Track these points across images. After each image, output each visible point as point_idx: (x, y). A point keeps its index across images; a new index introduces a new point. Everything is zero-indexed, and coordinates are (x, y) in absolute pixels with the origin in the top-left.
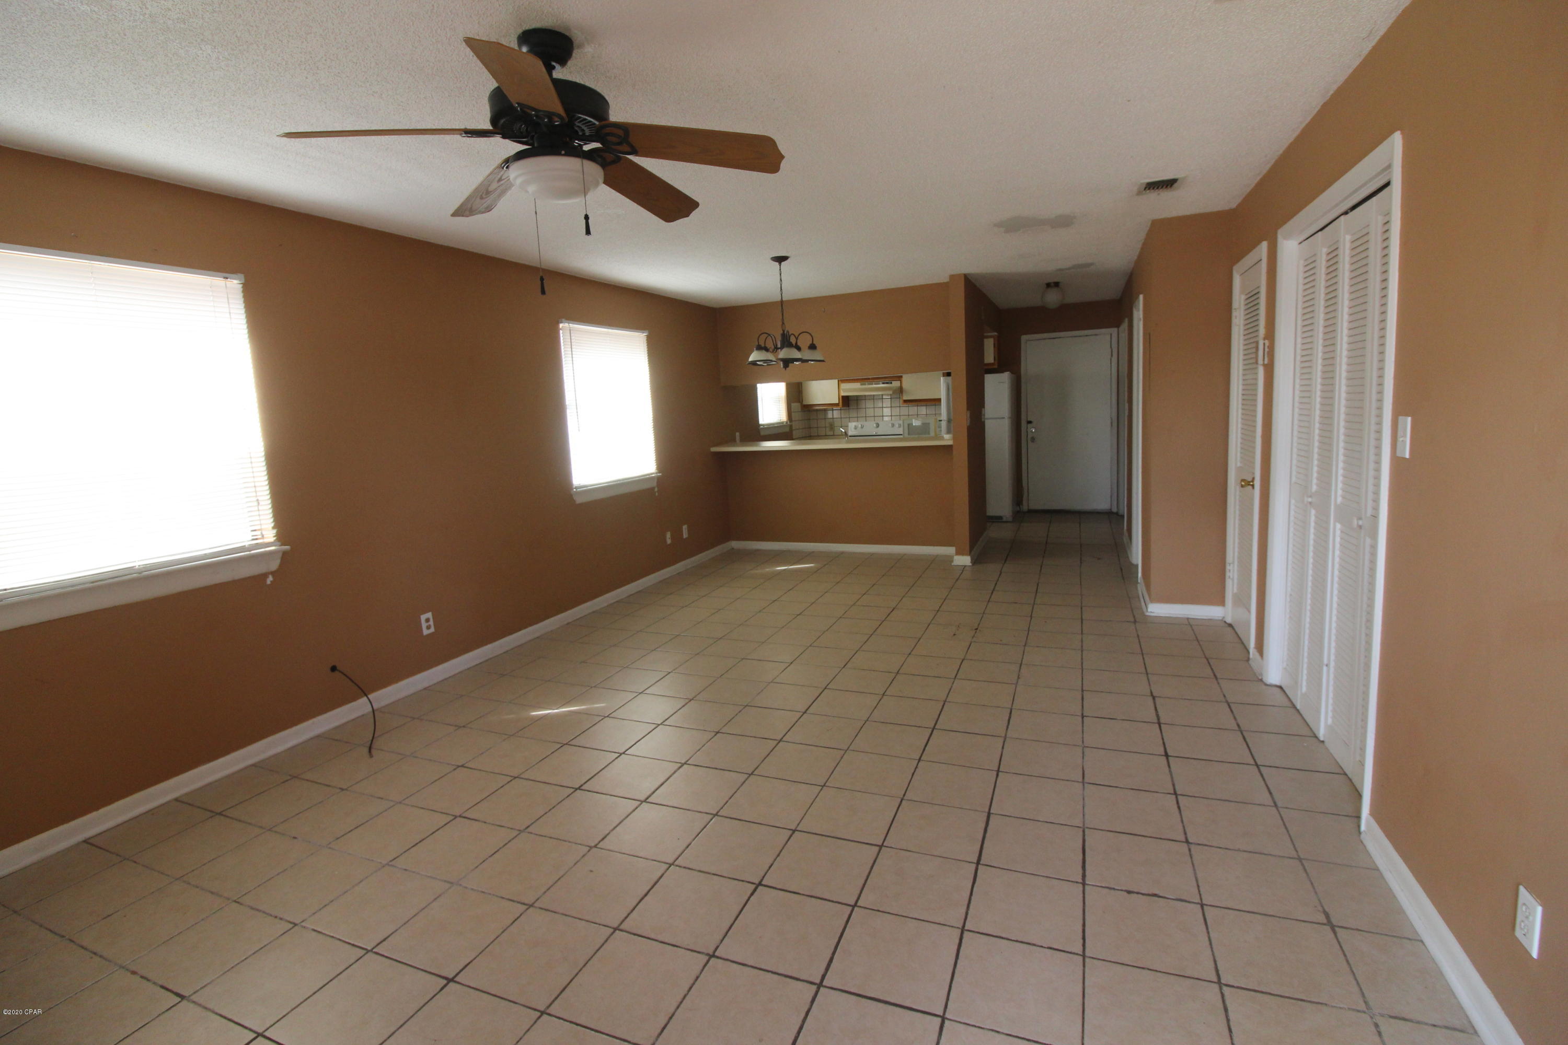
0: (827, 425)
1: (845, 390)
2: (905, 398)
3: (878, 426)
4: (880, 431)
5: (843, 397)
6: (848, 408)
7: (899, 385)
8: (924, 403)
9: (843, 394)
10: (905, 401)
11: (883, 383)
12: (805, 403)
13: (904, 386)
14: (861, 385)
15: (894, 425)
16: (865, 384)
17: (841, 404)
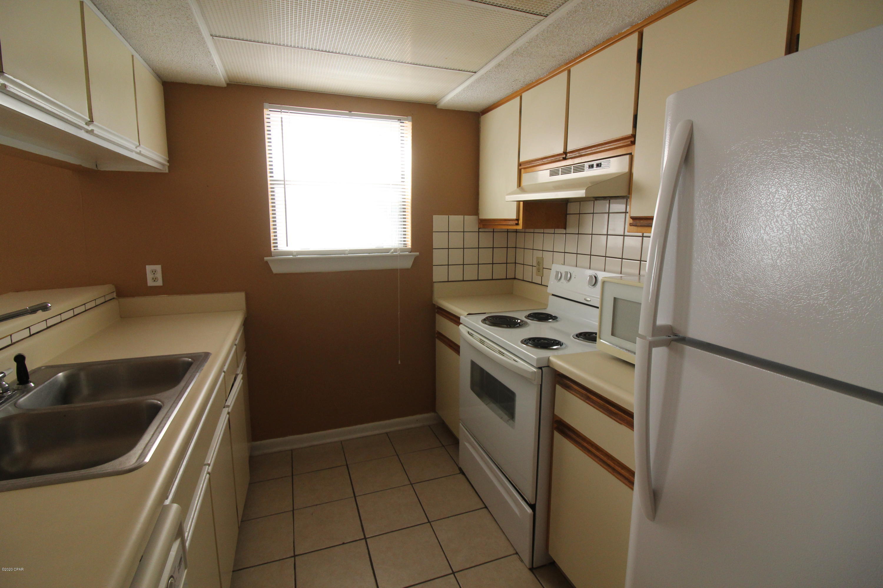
2: (636, 211)
3: (595, 281)
4: (595, 296)
5: (525, 203)
7: (627, 170)
10: (636, 221)
11: (589, 167)
12: (482, 217)
14: (551, 174)
16: (557, 173)
17: (521, 222)
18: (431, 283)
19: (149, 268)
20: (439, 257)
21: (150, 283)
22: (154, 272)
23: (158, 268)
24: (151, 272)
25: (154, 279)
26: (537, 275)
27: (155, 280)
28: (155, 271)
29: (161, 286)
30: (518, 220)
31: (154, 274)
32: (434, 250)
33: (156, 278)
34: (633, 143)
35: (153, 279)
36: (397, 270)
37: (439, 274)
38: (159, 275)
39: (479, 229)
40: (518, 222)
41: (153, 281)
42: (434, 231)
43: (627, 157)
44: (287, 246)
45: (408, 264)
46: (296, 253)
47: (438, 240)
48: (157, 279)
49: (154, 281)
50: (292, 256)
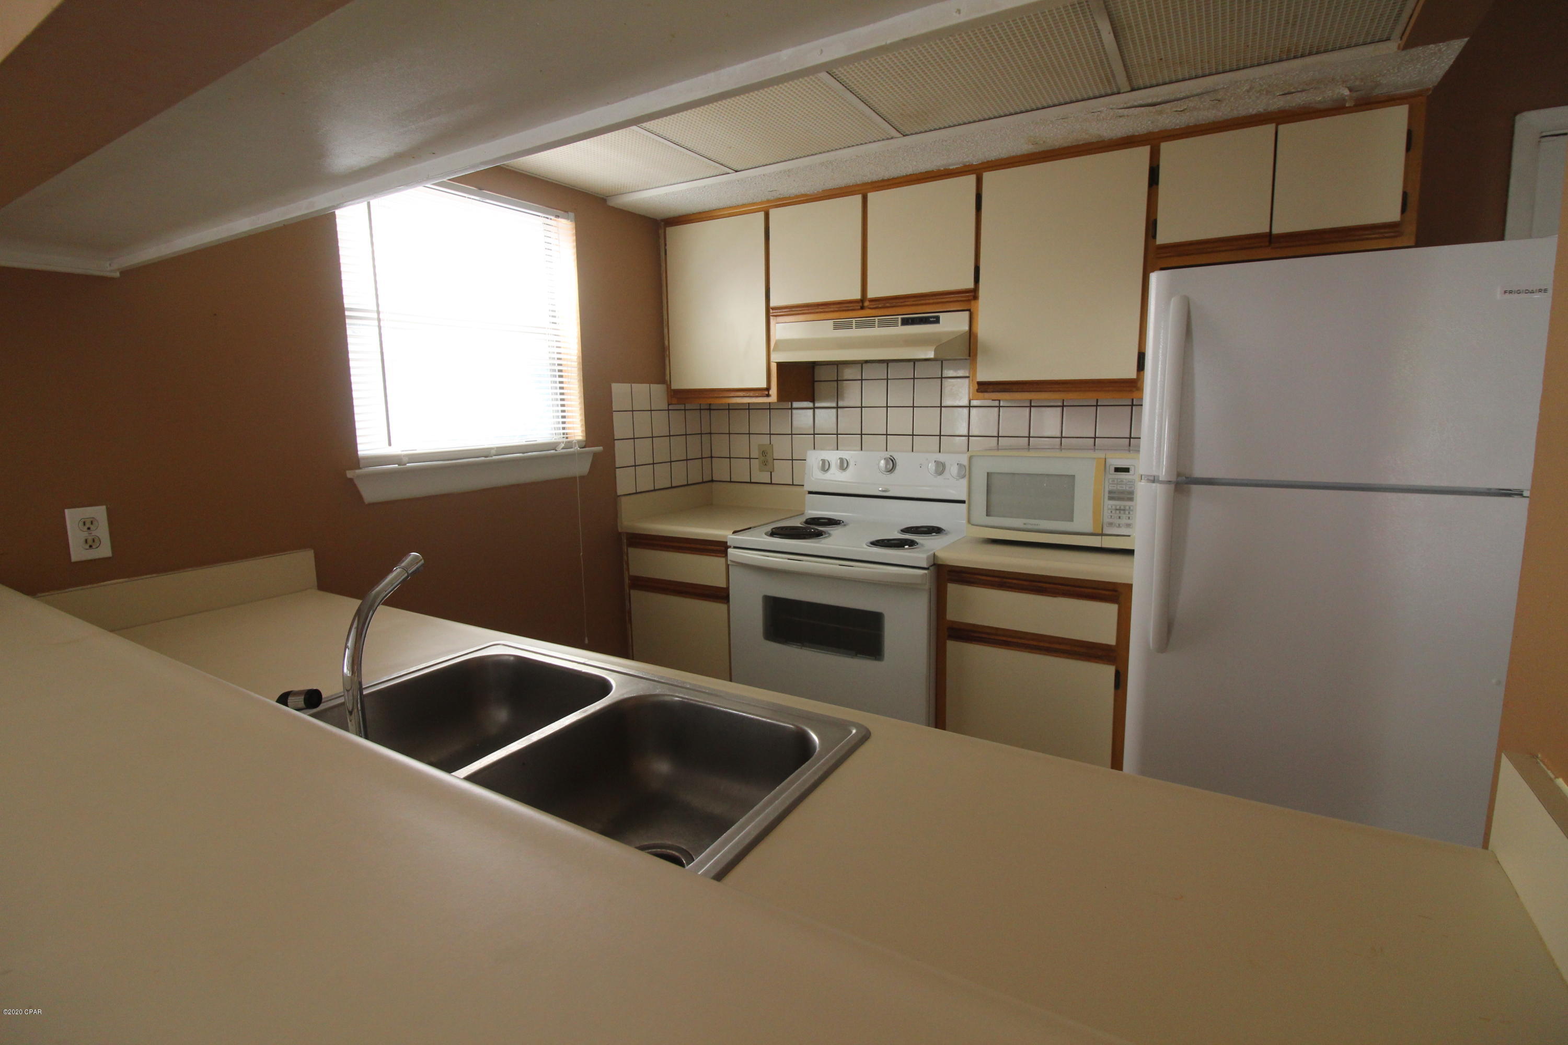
0: (755, 454)
1: (785, 345)
2: (985, 374)
3: (892, 465)
4: (897, 484)
5: (780, 365)
6: (810, 405)
7: (966, 328)
8: (1056, 397)
9: (777, 357)
10: (984, 387)
11: (905, 322)
12: (674, 387)
13: (983, 330)
14: (837, 327)
15: (944, 465)
16: (848, 326)
17: (774, 391)
18: (615, 499)
19: (73, 517)
20: (623, 453)
21: (78, 553)
22: (88, 524)
23: (99, 513)
24: (81, 524)
25: (90, 542)
26: (761, 470)
27: (91, 544)
28: (92, 523)
29: (109, 558)
30: (768, 389)
31: (89, 529)
32: (616, 441)
33: (94, 541)
34: (976, 298)
35: (86, 541)
36: (575, 478)
37: (624, 482)
38: (103, 531)
39: (669, 405)
40: (769, 392)
41: (87, 547)
42: (614, 410)
43: (967, 313)
44: (390, 444)
45: (582, 468)
46: (407, 459)
47: (621, 425)
48: (96, 540)
49: (91, 546)
50: (397, 465)
